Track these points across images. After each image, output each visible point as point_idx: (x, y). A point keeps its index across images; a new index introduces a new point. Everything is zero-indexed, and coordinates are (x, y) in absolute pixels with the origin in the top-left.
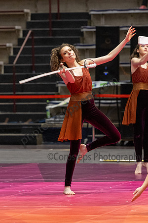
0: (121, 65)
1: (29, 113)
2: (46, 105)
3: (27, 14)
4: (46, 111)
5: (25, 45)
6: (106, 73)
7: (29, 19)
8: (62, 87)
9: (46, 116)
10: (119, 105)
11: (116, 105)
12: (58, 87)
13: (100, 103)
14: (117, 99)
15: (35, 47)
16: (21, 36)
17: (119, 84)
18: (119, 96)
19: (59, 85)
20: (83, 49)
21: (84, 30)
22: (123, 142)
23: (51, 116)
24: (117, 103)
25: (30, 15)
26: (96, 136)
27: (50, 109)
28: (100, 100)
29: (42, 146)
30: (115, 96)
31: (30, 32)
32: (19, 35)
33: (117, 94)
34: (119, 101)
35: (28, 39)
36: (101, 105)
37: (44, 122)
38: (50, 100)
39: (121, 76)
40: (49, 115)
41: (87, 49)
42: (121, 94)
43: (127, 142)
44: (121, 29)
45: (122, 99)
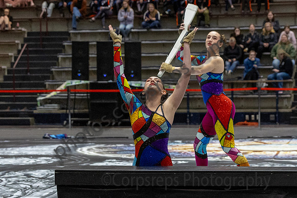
2: (37, 97)
3: (24, 32)
4: (37, 101)
5: (22, 54)
6: (79, 74)
7: (26, 36)
8: (49, 85)
9: (37, 105)
10: (89, 97)
11: (86, 97)
12: (45, 85)
13: (75, 96)
14: (87, 93)
15: (30, 55)
16: (20, 47)
19: (47, 83)
20: (64, 58)
21: (65, 44)
23: (41, 105)
24: (87, 96)
25: (26, 33)
26: (72, 119)
27: (40, 100)
29: (34, 126)
31: (26, 45)
32: (18, 47)
33: (87, 89)
34: (89, 94)
35: (24, 50)
36: (77, 97)
37: (36, 109)
38: (40, 93)
39: (90, 77)
40: (39, 105)
41: (67, 58)
42: (91, 89)
44: (90, 43)
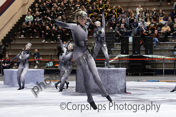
0: (129, 49)
1: (99, 65)
2: (105, 62)
4: (105, 64)
6: (124, 52)
10: (129, 62)
11: (127, 62)
17: (129, 55)
18: (129, 59)
20: (117, 44)
22: (130, 74)
28: (122, 60)
30: (127, 59)
36: (123, 62)
39: (129, 53)
40: (106, 66)
41: (118, 44)
42: (130, 58)
43: (131, 74)
45: (130, 60)
